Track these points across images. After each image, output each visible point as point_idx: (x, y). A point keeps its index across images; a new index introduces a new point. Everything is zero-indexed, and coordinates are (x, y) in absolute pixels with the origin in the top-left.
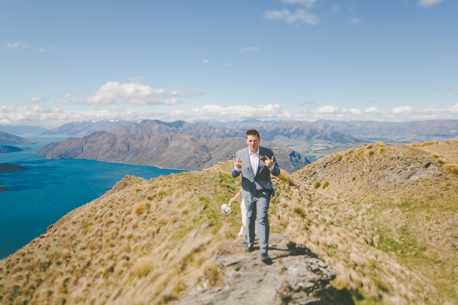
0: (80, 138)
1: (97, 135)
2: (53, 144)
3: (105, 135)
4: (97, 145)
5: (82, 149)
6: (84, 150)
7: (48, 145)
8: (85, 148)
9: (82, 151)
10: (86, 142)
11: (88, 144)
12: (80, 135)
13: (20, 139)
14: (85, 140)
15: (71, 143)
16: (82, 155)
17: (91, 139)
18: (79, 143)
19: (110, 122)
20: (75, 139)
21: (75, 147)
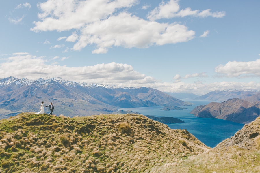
0: (219, 103)
1: (232, 101)
2: (201, 106)
3: (238, 101)
4: (231, 109)
5: (221, 112)
6: (222, 112)
7: (198, 107)
8: (223, 111)
9: (221, 113)
10: (223, 106)
11: (225, 108)
12: (220, 101)
13: (181, 101)
14: (223, 105)
15: (213, 106)
16: (220, 116)
17: (227, 104)
18: (218, 107)
19: (243, 91)
20: (215, 103)
21: (216, 109)
